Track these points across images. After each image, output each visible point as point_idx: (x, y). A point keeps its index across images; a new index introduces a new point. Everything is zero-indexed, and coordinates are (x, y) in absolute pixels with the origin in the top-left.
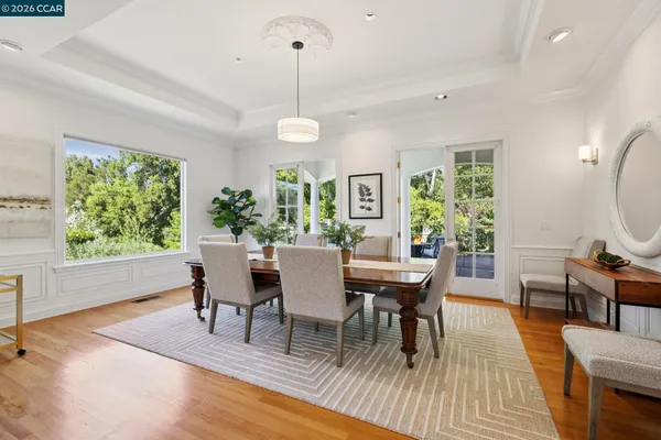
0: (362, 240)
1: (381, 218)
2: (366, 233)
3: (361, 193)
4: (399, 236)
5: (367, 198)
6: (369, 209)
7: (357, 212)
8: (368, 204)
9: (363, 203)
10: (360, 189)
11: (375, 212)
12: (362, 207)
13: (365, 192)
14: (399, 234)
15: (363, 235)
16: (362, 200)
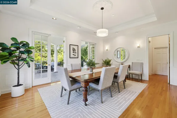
1: (78, 58)
3: (73, 51)
5: (75, 52)
8: (75, 54)
9: (74, 54)
10: (73, 49)
11: (76, 56)
12: (73, 55)
13: (74, 50)
16: (73, 52)
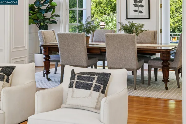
0: (142, 31)
1: (149, 18)
2: (145, 28)
3: (135, 1)
4: (161, 32)
5: (139, 4)
6: (141, 12)
7: (132, 14)
8: (140, 9)
9: (137, 8)
11: (145, 14)
12: (136, 11)
14: (161, 30)
15: (143, 29)
16: (135, 6)
